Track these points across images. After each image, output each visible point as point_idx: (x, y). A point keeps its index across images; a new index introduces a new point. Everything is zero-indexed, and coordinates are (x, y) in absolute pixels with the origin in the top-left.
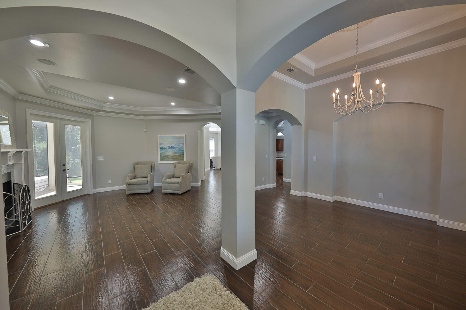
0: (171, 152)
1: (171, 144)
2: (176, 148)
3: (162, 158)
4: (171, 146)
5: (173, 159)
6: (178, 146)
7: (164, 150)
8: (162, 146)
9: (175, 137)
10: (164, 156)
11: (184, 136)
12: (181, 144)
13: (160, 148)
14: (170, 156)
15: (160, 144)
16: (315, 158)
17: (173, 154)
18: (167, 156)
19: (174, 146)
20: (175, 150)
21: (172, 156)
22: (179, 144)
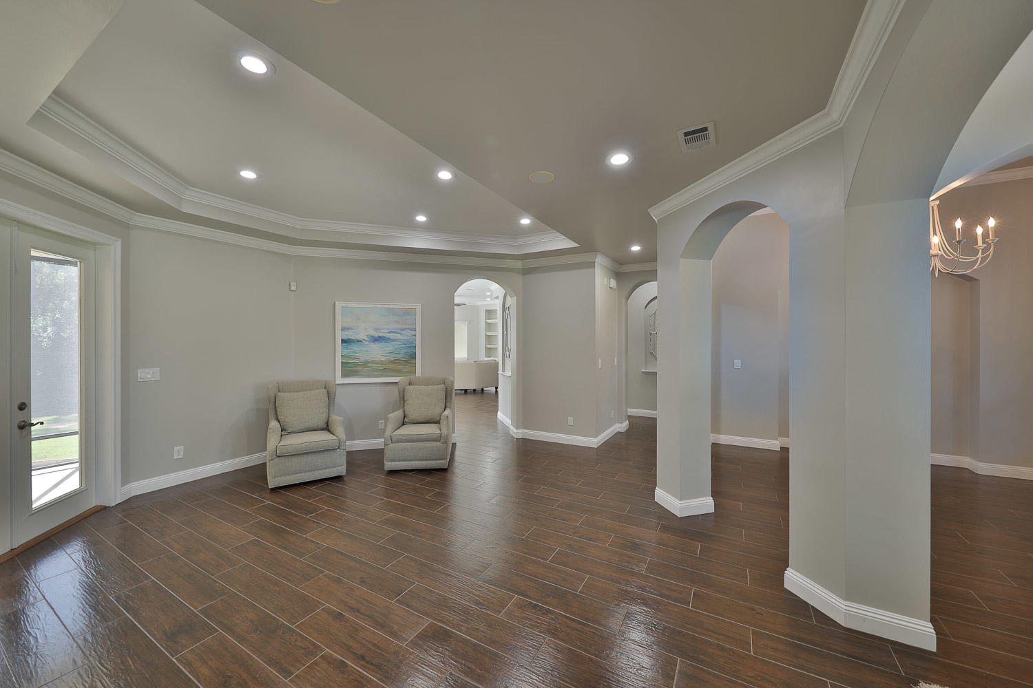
0: (377, 353)
1: (376, 330)
2: (394, 340)
3: (350, 369)
4: (376, 335)
5: (384, 371)
6: (399, 336)
7: (354, 347)
8: (349, 335)
9: (391, 311)
10: (356, 365)
11: (418, 309)
12: (408, 329)
13: (343, 341)
14: (373, 362)
15: (343, 329)
16: (738, 363)
17: (383, 359)
18: (365, 364)
19: (387, 335)
20: (390, 347)
21: (381, 362)
22: (402, 330)
